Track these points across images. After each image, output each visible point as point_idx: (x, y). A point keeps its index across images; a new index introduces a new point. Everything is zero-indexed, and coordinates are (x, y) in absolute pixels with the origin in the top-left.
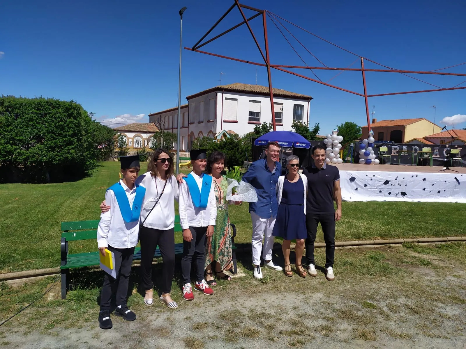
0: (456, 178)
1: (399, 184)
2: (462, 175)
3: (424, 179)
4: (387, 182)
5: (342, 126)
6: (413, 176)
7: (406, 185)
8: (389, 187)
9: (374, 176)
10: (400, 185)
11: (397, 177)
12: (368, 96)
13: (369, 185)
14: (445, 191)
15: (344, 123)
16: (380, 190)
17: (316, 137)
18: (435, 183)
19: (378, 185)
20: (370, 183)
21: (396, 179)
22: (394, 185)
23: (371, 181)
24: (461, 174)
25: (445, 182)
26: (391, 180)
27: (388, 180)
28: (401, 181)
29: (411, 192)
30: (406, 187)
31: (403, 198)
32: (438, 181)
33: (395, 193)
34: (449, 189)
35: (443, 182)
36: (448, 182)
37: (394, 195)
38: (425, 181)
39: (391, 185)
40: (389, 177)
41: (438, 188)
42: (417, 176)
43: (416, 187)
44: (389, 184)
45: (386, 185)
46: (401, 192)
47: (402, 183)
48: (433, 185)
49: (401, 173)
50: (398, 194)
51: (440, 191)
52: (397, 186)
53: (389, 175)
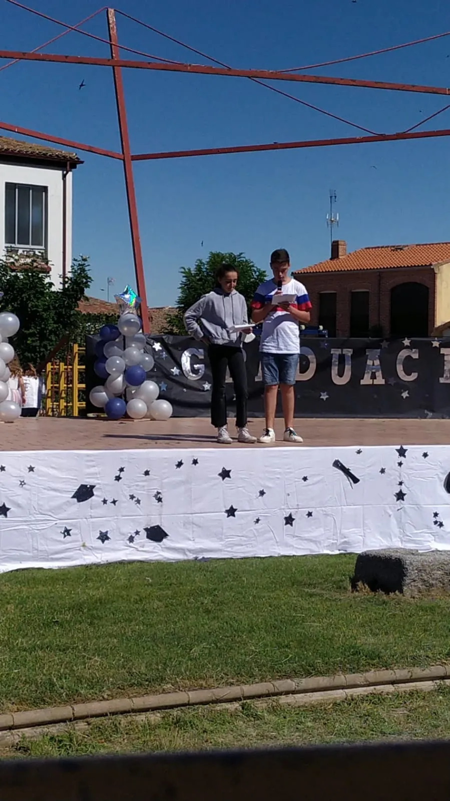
0: (337, 464)
1: (132, 497)
2: (359, 452)
3: (226, 474)
4: (84, 493)
5: (199, 268)
6: (180, 464)
7: (159, 499)
8: (93, 512)
9: (31, 469)
10: (139, 502)
11: (122, 470)
12: (135, 158)
13: (19, 506)
14: (310, 514)
15: (205, 260)
16: (67, 523)
17: (79, 313)
18: (270, 484)
19: (54, 504)
20: (20, 501)
21: (118, 478)
22: (114, 502)
23: (19, 491)
24: (358, 448)
25: (305, 479)
26: (99, 484)
27: (89, 482)
28: (137, 485)
29: (184, 525)
30: (161, 506)
31: (152, 547)
32: (278, 478)
33: (123, 534)
34: (323, 509)
35: (297, 480)
36: (316, 479)
37: (122, 542)
38: (227, 478)
39: (103, 503)
40: (92, 470)
41: (283, 507)
42: (195, 462)
43: (197, 507)
44: (93, 498)
45: (81, 503)
46: (146, 529)
47: (144, 491)
48: (262, 493)
49: (136, 453)
50: (136, 537)
51: (293, 517)
52: (126, 504)
53: (91, 463)
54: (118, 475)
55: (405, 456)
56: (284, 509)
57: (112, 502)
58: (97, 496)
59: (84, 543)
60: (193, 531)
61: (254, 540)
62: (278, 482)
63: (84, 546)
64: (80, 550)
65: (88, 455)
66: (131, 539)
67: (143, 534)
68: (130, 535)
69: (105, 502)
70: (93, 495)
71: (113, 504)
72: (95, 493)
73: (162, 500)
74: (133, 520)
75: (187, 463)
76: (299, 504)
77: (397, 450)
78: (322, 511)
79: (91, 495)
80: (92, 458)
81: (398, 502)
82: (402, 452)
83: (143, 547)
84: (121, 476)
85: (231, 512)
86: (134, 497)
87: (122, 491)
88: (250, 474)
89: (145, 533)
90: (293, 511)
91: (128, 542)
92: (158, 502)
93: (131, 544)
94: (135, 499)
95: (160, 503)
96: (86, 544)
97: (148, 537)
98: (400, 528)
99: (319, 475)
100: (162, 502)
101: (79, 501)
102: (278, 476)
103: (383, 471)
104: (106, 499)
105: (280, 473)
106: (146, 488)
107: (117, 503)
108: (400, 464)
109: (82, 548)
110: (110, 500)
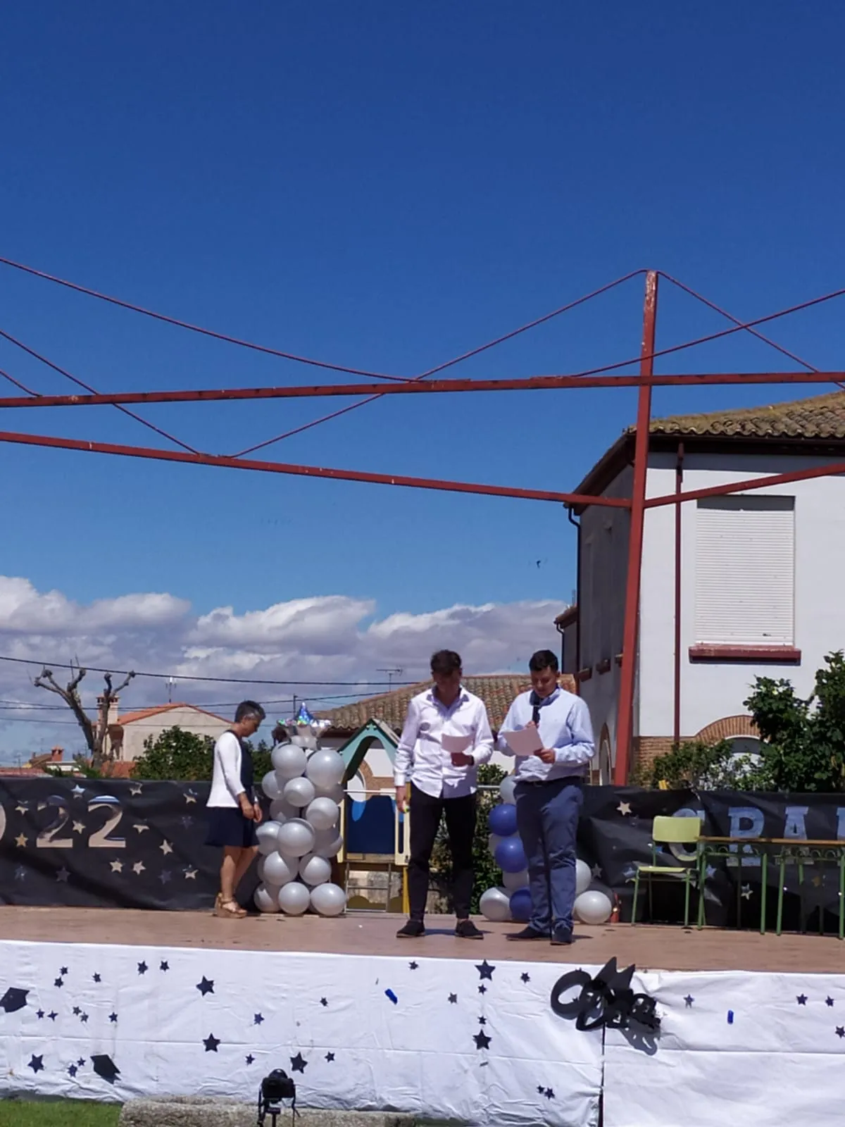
1: (77, 1010)
2: (414, 966)
3: (206, 986)
4: (14, 1000)
6: (142, 968)
7: (114, 1017)
8: (26, 1028)
10: (85, 1018)
11: (64, 971)
14: (331, 1057)
18: (270, 1006)
21: (59, 983)
22: (53, 1016)
24: (412, 959)
25: (324, 1002)
26: (33, 988)
27: (21, 984)
28: (84, 995)
29: (145, 1057)
30: (116, 1026)
31: (102, 1085)
32: (283, 998)
33: (62, 1062)
34: (353, 1050)
35: (312, 1002)
36: (343, 1004)
37: (60, 1073)
38: (208, 993)
39: (37, 1016)
40: (27, 969)
41: (289, 1042)
42: (164, 966)
43: (165, 1032)
44: (25, 1007)
45: (10, 1014)
46: (93, 1058)
47: (93, 1002)
48: (259, 1019)
49: (84, 948)
50: (80, 1068)
51: (304, 1059)
52: (68, 1020)
53: (26, 960)
54: (58, 978)
55: (490, 978)
56: (291, 1045)
57: (49, 1016)
58: (31, 1005)
59: (11, 1070)
60: (158, 1068)
61: (245, 1088)
62: (283, 1003)
63: (11, 1073)
64: (5, 1078)
65: (21, 948)
66: (73, 1071)
67: (90, 1064)
68: (71, 1064)
69: (41, 1014)
70: (24, 1003)
71: (50, 1019)
72: (28, 1000)
73: (118, 1018)
74: (77, 1045)
75: (153, 966)
76: (314, 1039)
77: (478, 967)
78: (352, 1053)
79: (23, 1003)
80: (27, 952)
81: (480, 1051)
82: (486, 971)
83: (88, 1082)
84: (62, 980)
85: (212, 1044)
86: (80, 1011)
87: (63, 1001)
88: (243, 989)
89: (93, 1064)
90: (304, 1051)
91: (69, 1075)
92: (112, 1020)
93: (73, 1078)
94: (80, 1014)
95: (114, 1022)
96: (14, 1072)
97: (96, 1069)
98: (483, 1093)
99: (347, 997)
100: (116, 1020)
101: (8, 1010)
102: (284, 995)
103: (453, 998)
104: (42, 1010)
105: (286, 990)
106: (95, 999)
107: (56, 1017)
108: (482, 989)
109: (9, 1076)
110: (48, 1013)
